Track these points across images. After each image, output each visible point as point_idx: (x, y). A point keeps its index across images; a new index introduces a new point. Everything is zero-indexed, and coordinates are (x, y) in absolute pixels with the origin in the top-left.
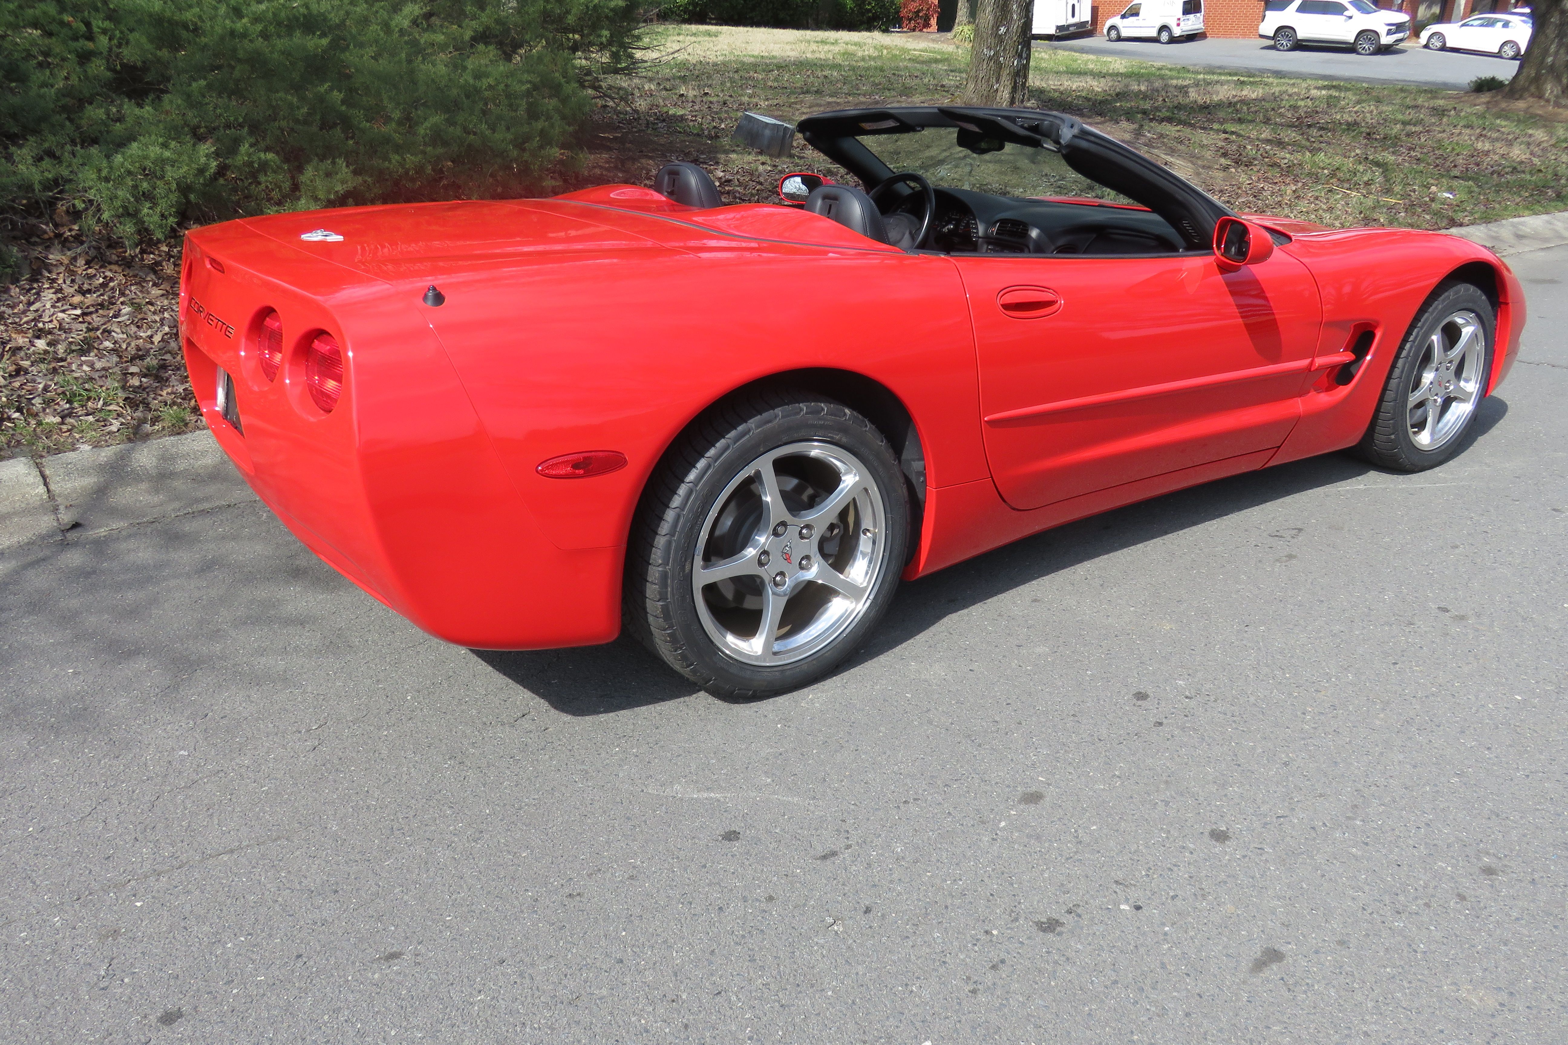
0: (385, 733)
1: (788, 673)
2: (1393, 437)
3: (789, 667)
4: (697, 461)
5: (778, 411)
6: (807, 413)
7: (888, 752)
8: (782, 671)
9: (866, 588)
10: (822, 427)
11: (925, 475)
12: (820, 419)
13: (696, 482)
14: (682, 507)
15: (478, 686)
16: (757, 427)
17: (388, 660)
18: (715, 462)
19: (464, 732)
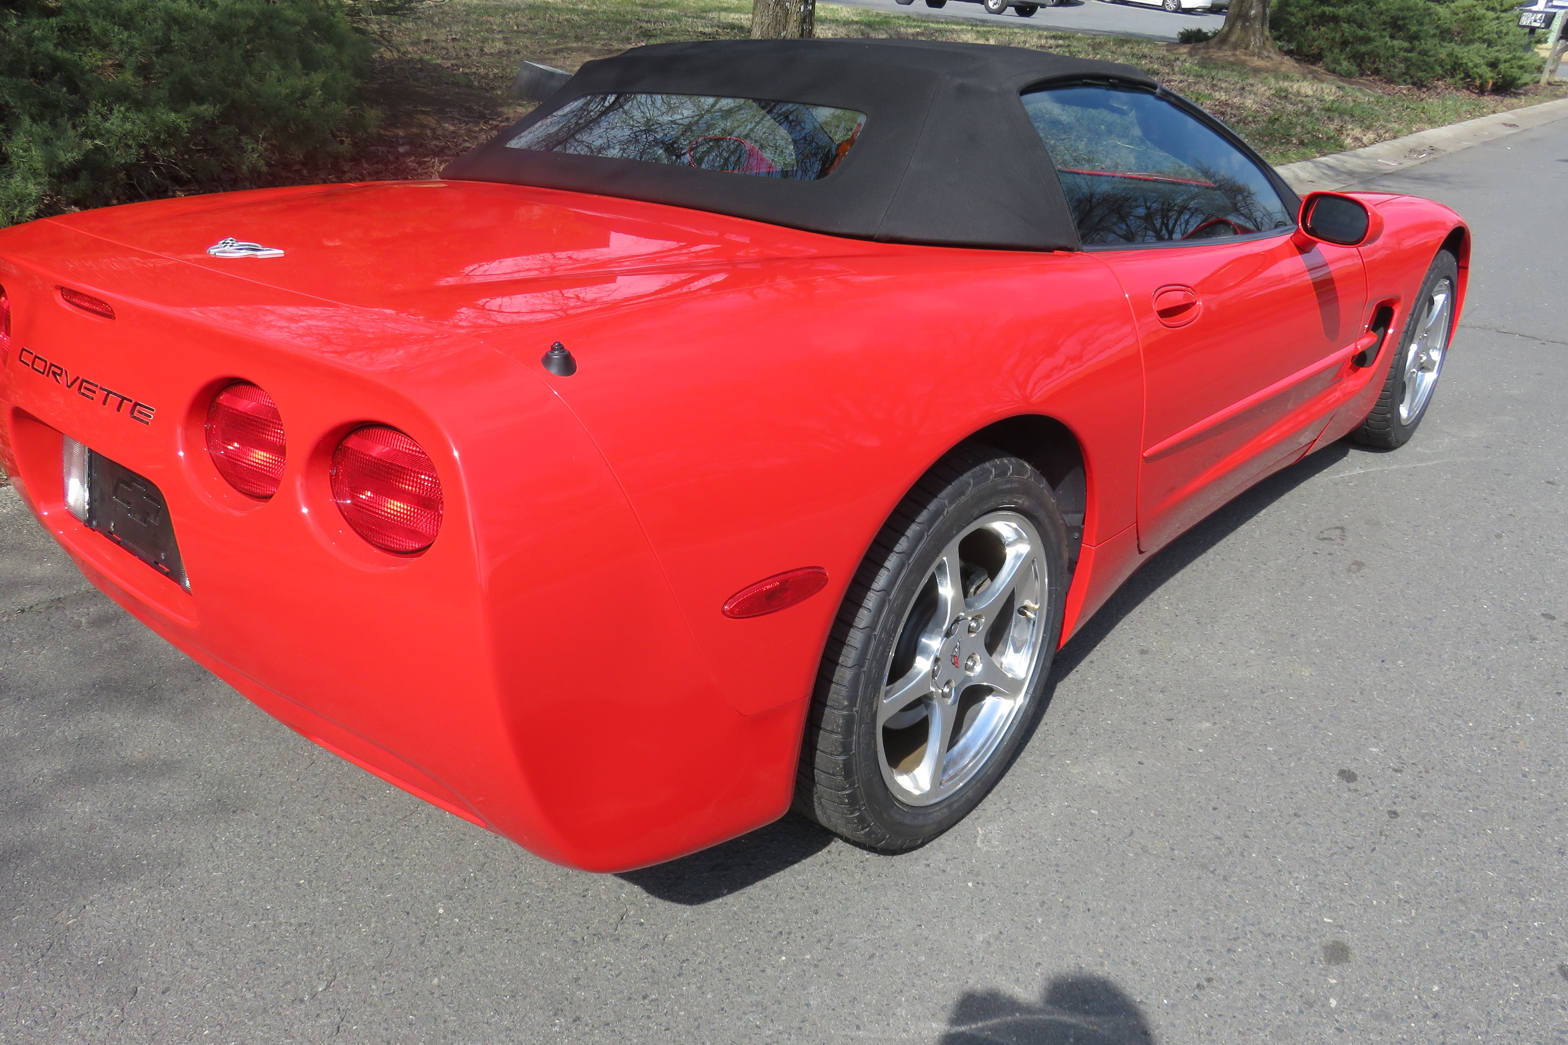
0: (436, 981)
1: (955, 806)
2: (1389, 416)
3: (955, 798)
4: (885, 558)
5: (967, 476)
6: (996, 476)
7: (1130, 908)
8: (950, 806)
9: (1025, 679)
10: (1011, 491)
11: (1081, 532)
12: (1008, 482)
13: (887, 591)
14: (872, 627)
15: (532, 876)
16: (951, 503)
17: (379, 848)
18: (909, 559)
19: (551, 960)
